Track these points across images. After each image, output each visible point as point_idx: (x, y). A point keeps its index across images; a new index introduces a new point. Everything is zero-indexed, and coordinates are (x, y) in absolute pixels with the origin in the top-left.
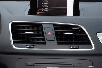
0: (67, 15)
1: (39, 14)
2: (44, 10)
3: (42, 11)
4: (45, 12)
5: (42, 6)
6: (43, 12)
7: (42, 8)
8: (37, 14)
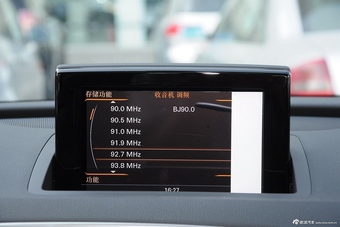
0: (235, 188)
1: (96, 180)
2: (119, 163)
3: (113, 165)
4: (125, 170)
5: (113, 143)
6: (118, 171)
7: (113, 154)
8: (89, 180)
